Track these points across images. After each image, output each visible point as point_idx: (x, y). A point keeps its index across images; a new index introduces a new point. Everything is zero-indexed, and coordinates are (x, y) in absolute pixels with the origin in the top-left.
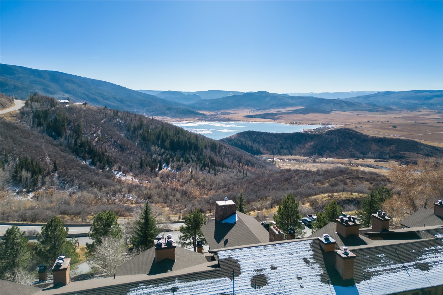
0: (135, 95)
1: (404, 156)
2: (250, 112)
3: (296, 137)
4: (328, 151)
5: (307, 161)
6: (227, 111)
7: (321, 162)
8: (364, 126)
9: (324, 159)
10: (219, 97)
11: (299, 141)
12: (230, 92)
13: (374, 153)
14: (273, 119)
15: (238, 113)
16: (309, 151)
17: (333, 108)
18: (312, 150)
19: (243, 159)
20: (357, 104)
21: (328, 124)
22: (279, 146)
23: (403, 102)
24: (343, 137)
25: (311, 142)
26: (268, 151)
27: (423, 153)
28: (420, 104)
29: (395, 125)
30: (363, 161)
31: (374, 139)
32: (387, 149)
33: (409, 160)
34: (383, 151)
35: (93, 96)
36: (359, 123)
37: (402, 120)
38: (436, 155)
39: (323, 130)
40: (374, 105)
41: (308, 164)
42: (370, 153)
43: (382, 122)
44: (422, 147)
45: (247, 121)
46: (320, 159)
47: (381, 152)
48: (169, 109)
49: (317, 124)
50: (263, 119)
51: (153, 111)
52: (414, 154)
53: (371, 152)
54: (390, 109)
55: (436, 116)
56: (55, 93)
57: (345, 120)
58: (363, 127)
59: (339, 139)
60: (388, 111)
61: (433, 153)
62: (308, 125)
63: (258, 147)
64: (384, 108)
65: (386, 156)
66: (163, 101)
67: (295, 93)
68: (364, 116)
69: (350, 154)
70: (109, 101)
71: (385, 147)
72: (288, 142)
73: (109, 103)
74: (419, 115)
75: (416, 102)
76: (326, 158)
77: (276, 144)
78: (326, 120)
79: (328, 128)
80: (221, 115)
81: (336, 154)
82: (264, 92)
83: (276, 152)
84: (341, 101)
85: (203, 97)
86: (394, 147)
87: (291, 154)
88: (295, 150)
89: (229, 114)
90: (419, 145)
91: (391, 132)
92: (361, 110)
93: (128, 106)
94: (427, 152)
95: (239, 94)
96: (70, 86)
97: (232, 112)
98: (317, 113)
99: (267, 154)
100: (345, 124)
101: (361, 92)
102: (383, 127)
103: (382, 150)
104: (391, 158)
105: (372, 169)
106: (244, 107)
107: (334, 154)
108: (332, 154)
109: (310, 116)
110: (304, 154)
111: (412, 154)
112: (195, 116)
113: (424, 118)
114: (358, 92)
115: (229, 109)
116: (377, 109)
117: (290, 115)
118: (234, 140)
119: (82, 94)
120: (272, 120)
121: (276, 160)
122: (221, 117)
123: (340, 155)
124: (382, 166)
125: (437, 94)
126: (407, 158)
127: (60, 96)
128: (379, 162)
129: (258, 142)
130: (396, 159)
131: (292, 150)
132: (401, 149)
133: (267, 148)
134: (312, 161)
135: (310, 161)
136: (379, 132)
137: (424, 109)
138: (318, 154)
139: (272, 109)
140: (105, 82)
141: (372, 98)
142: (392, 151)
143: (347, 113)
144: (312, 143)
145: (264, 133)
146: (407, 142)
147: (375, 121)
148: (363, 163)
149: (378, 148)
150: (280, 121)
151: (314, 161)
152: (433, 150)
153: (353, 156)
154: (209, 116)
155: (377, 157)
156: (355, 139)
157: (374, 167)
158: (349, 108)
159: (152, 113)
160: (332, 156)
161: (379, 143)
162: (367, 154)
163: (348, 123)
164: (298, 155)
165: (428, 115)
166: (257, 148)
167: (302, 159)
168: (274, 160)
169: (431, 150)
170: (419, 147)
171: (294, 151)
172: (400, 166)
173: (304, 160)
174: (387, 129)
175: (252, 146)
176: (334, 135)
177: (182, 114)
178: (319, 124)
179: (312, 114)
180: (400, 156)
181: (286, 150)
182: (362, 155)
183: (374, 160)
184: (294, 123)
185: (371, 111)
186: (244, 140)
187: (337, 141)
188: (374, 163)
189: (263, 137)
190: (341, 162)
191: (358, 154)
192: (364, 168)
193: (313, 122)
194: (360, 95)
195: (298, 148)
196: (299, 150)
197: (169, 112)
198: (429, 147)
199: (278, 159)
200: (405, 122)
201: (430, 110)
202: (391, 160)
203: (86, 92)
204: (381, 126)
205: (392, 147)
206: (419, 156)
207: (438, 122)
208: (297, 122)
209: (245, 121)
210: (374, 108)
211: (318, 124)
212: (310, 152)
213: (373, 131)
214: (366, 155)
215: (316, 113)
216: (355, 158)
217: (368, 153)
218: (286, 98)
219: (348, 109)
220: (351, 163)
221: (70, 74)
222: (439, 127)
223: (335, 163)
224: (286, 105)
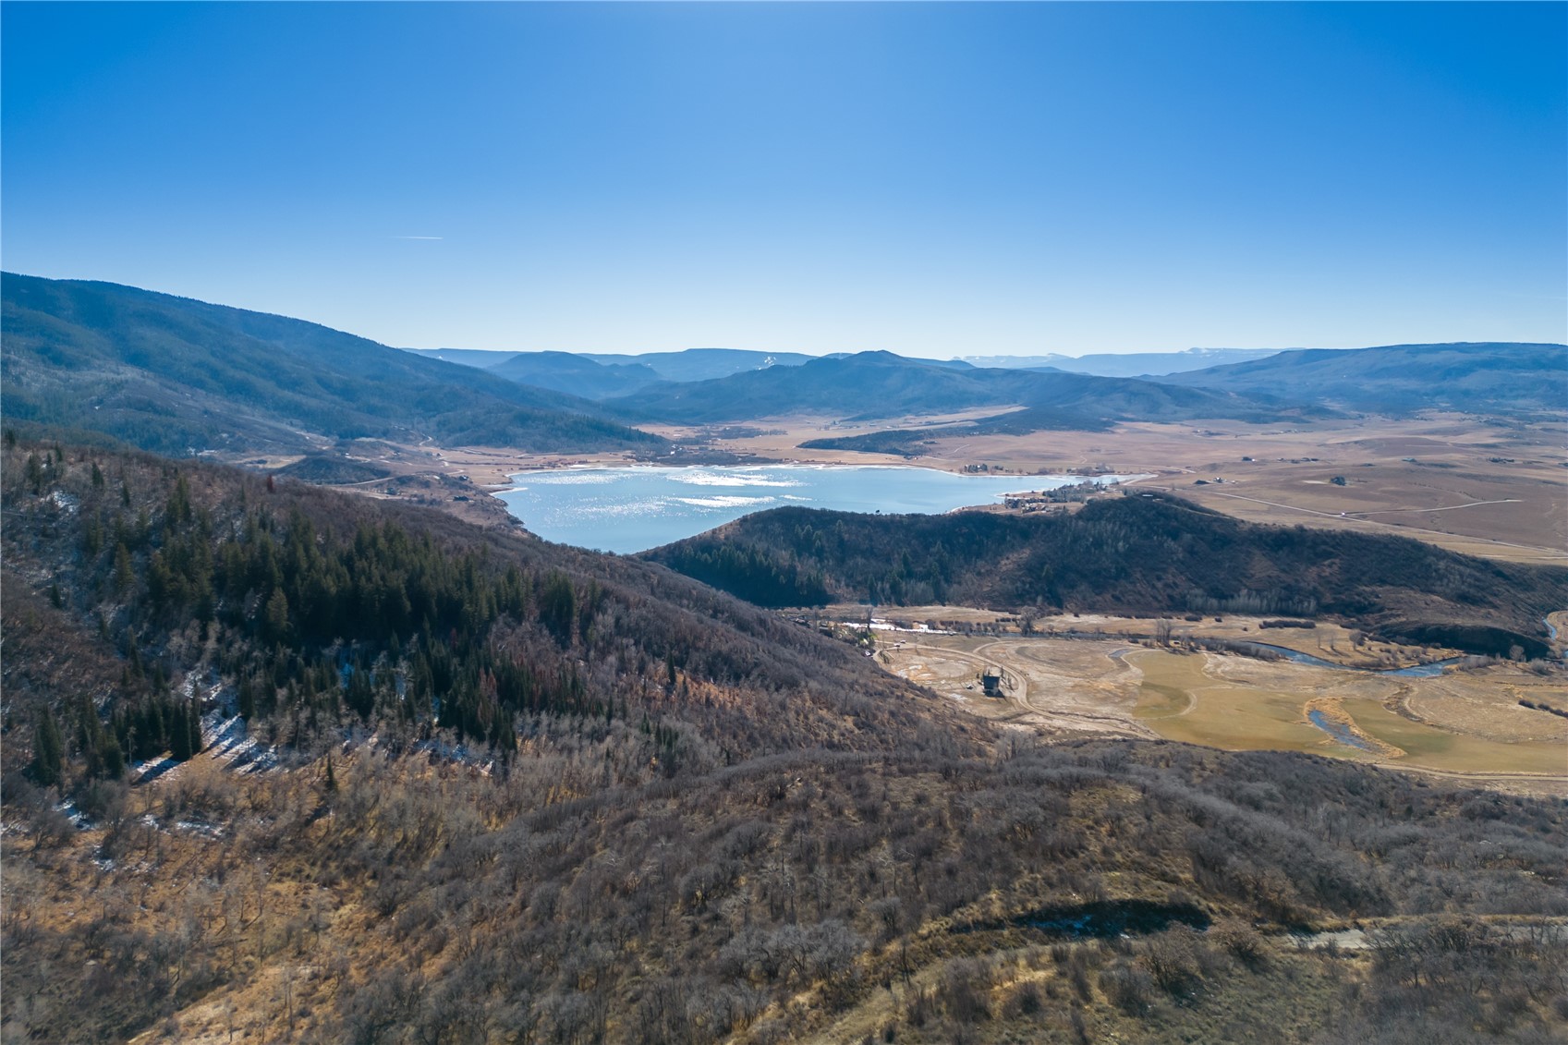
0: (407, 368)
1: (1374, 604)
2: (827, 428)
3: (965, 530)
4: (1083, 587)
5: (1001, 629)
6: (748, 425)
7: (1052, 634)
8: (1230, 479)
9: (1069, 619)
10: (724, 371)
11: (975, 547)
12: (765, 354)
13: (1259, 592)
14: (906, 455)
15: (785, 433)
16: (1010, 587)
17: (1123, 411)
18: (1023, 583)
19: (697, 649)
20: (1208, 394)
21: (1100, 473)
22: (897, 567)
23: (1369, 386)
24: (1144, 528)
25: (1022, 548)
26: (854, 587)
27: (1448, 591)
28: (1427, 394)
29: (1338, 472)
30: (1216, 627)
31: (1261, 536)
32: (1310, 575)
33: (1393, 621)
34: (1293, 583)
35: (239, 375)
36: (1214, 467)
37: (1366, 452)
38: (1495, 595)
39: (1079, 496)
40: (1270, 399)
41: (1000, 642)
42: (1244, 592)
43: (1293, 461)
44: (1442, 564)
45: (807, 462)
46: (1053, 617)
47: (1288, 588)
48: (523, 419)
49: (1061, 470)
50: (869, 455)
51: (462, 430)
52: (1412, 593)
53: (1250, 589)
54: (1323, 412)
55: (1486, 437)
56: (87, 364)
57: (1164, 455)
58: (1225, 482)
59: (1126, 539)
60: (1317, 420)
61: (1483, 589)
62: (1029, 474)
63: (814, 573)
64: (1301, 408)
65: (1306, 604)
66: (509, 389)
67: (997, 357)
68: (1233, 438)
69: (1171, 597)
70: (300, 392)
71: (1302, 568)
72: (933, 550)
73: (298, 398)
74: (1425, 434)
75: (1413, 384)
76: (1076, 615)
77: (888, 560)
78: (1095, 455)
79: (1098, 487)
80: (723, 438)
81: (1113, 596)
82: (883, 355)
83: (883, 590)
84: (1151, 384)
85: (668, 375)
86: (1335, 567)
87: (941, 599)
88: (960, 583)
89: (751, 434)
90: (1431, 559)
91: (1328, 500)
92: (1223, 417)
93: (372, 410)
94: (1463, 587)
95: (791, 363)
96: (151, 337)
97: (764, 427)
98: (1064, 430)
99: (850, 600)
100: (1163, 472)
101: (1225, 352)
102: (1296, 483)
103: (1288, 579)
104: (1325, 610)
105: (1248, 664)
106: (810, 410)
107: (1108, 597)
108: (1099, 598)
109: (1040, 441)
110: (991, 598)
111: (1405, 594)
112: (621, 445)
113: (1445, 443)
114: (1214, 353)
115: (753, 418)
116: (1278, 411)
117: (968, 438)
118: (723, 548)
119: (195, 365)
120: (901, 458)
121: (879, 625)
122: (716, 448)
123: (1129, 603)
124: (1290, 647)
125: (1486, 355)
126: (1386, 612)
127: (103, 375)
128: (1278, 630)
129: (820, 554)
130: (1343, 613)
131: (947, 581)
132: (1364, 574)
133: (852, 576)
134: (1019, 630)
135: (1011, 627)
136: (1283, 500)
137: (1441, 411)
138: (1046, 598)
139: (909, 417)
140: (296, 321)
141: (1262, 371)
142: (1329, 582)
143: (1173, 428)
144: (1026, 554)
145: (843, 515)
146: (1386, 546)
147: (1270, 458)
148: (1217, 633)
149: (1274, 572)
150: (928, 460)
151: (1028, 632)
152: (1483, 577)
153: (1177, 605)
154: (674, 443)
155: (1273, 606)
156: (1189, 536)
157: (1258, 651)
158: (1178, 408)
159: (458, 435)
160: (1098, 607)
161: (1281, 552)
162: (1232, 597)
163: (1175, 465)
164: (970, 602)
165: (1457, 432)
166: (809, 578)
167: (982, 622)
168: (872, 626)
169: (1478, 574)
170: (1430, 565)
171: (955, 586)
172: (1361, 644)
173: (990, 624)
174: (1313, 489)
175: (792, 571)
176: (1108, 520)
177: (571, 438)
178: (1068, 471)
179: (1047, 432)
180: (1359, 602)
181: (922, 585)
182: (1214, 602)
183: (1259, 621)
184: (976, 470)
185: (1257, 419)
186: (761, 546)
187: (1121, 544)
188: (1260, 633)
189: (839, 532)
190: (1131, 633)
191: (1197, 595)
192: (1219, 657)
193: (1048, 465)
194: (1222, 361)
195: (968, 575)
196: (973, 584)
197: (520, 431)
198: (1467, 566)
199: (888, 621)
200: (1375, 460)
201: (1463, 416)
202: (1326, 620)
203: (212, 360)
204: (1290, 479)
205: (1330, 566)
206: (1432, 601)
207: (1494, 461)
208: (990, 464)
209: (801, 463)
210: (1267, 409)
211: (1065, 471)
212: (1017, 588)
213: (1261, 499)
214: (1230, 600)
215: (1059, 430)
216: (1189, 614)
217: (1238, 591)
218: (958, 377)
219: (1175, 412)
220: (1168, 637)
221: (162, 292)
222: (1501, 479)
223: (1109, 636)
224: (957, 401)
